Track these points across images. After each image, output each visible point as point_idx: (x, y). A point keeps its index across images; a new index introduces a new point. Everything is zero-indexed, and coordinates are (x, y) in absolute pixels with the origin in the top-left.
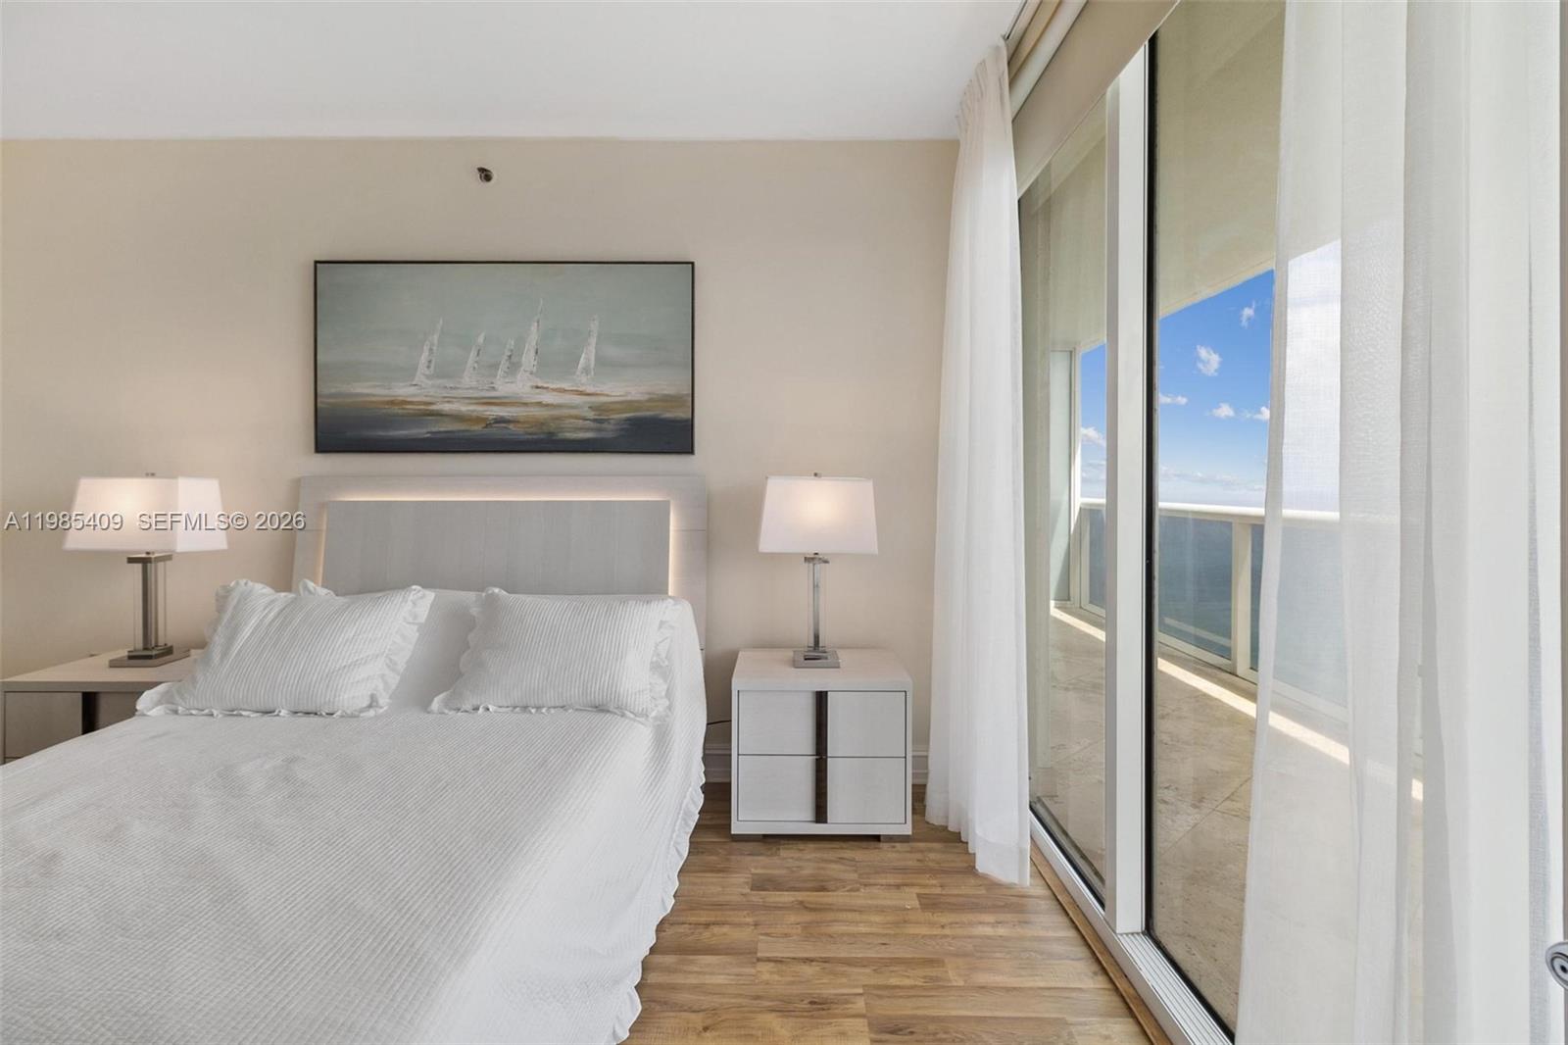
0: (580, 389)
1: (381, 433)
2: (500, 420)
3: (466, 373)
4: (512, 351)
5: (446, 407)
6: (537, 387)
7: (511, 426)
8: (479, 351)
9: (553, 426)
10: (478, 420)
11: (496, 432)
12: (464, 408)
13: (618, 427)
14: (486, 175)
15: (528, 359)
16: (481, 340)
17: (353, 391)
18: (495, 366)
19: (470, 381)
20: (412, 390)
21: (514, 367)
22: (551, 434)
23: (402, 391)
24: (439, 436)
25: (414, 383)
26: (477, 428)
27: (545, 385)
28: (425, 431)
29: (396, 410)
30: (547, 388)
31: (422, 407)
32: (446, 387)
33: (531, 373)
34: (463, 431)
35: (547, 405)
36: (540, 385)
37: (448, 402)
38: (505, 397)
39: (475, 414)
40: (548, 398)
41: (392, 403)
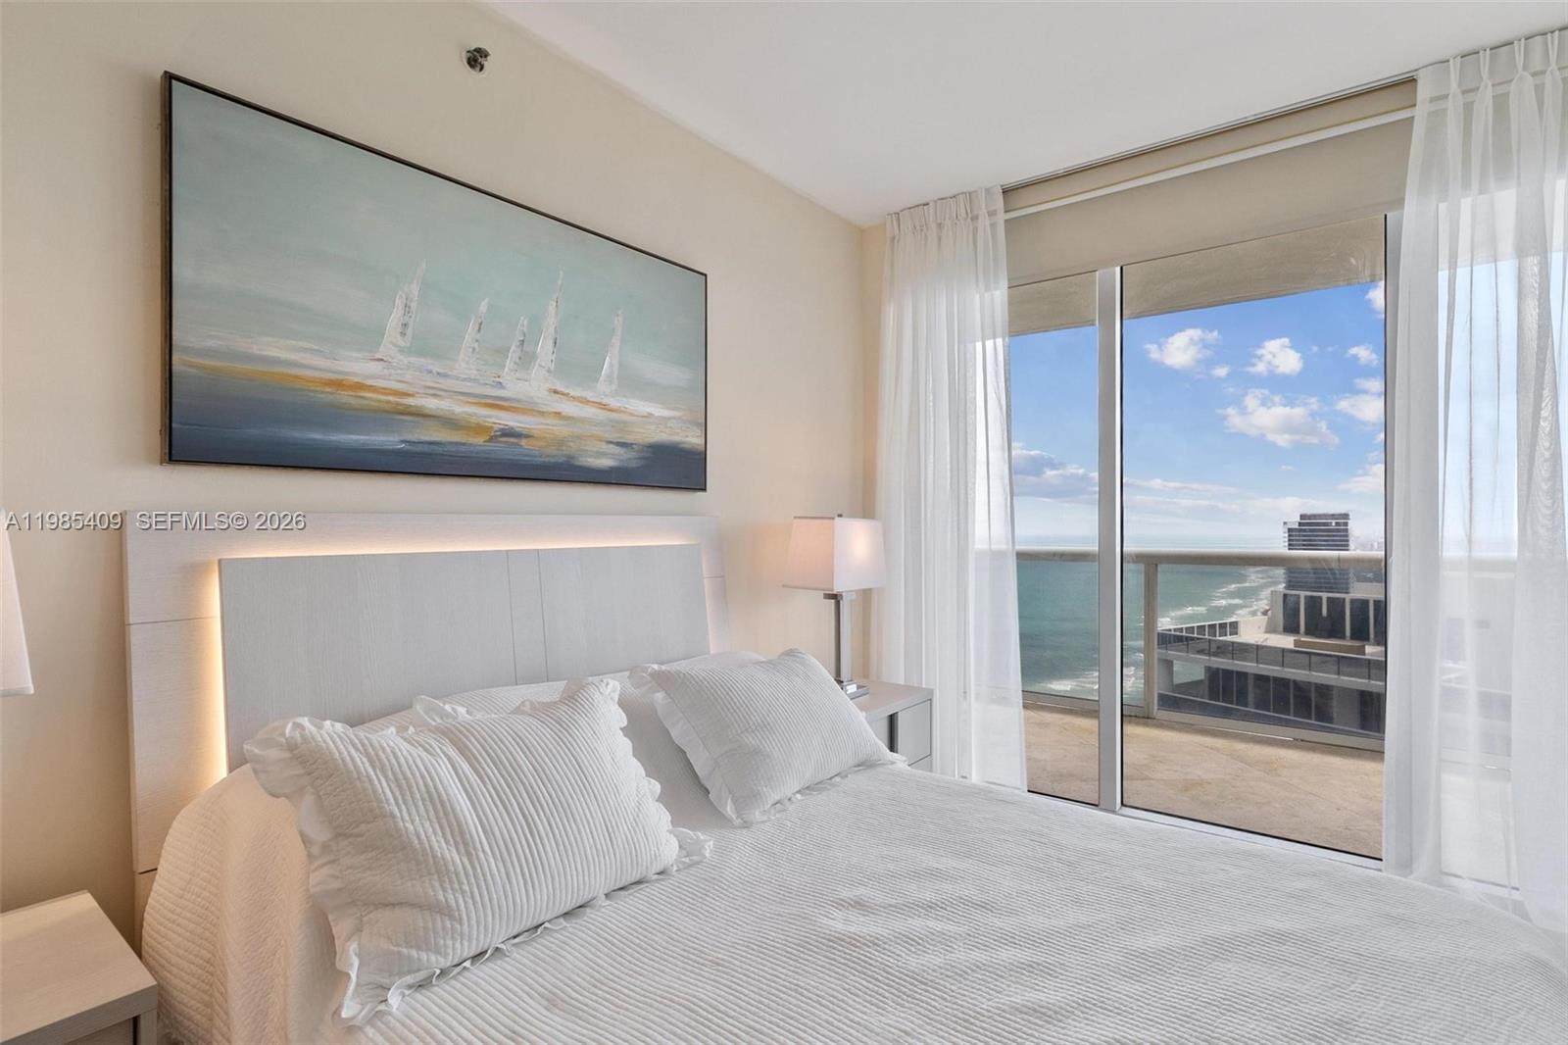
0: (604, 402)
1: (316, 436)
2: (508, 433)
3: (462, 355)
4: (524, 335)
5: (431, 404)
6: (556, 392)
7: (523, 442)
8: (481, 324)
9: (573, 447)
10: (479, 429)
11: (503, 449)
12: (458, 409)
13: (642, 455)
14: (476, 59)
15: (544, 349)
16: (483, 308)
17: (256, 350)
18: (502, 352)
19: (465, 365)
20: (374, 368)
21: (527, 359)
22: (570, 457)
23: (356, 366)
24: (419, 448)
25: (378, 356)
26: (479, 441)
27: (566, 391)
28: (397, 439)
29: (345, 397)
30: (567, 395)
31: (391, 398)
32: (430, 372)
33: (549, 371)
34: (457, 444)
35: (569, 418)
36: (559, 389)
37: (434, 395)
38: (518, 401)
39: (473, 420)
40: (569, 408)
41: (339, 384)
